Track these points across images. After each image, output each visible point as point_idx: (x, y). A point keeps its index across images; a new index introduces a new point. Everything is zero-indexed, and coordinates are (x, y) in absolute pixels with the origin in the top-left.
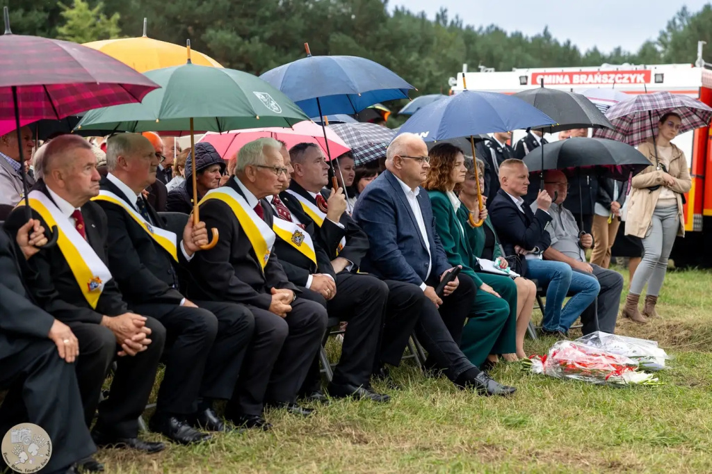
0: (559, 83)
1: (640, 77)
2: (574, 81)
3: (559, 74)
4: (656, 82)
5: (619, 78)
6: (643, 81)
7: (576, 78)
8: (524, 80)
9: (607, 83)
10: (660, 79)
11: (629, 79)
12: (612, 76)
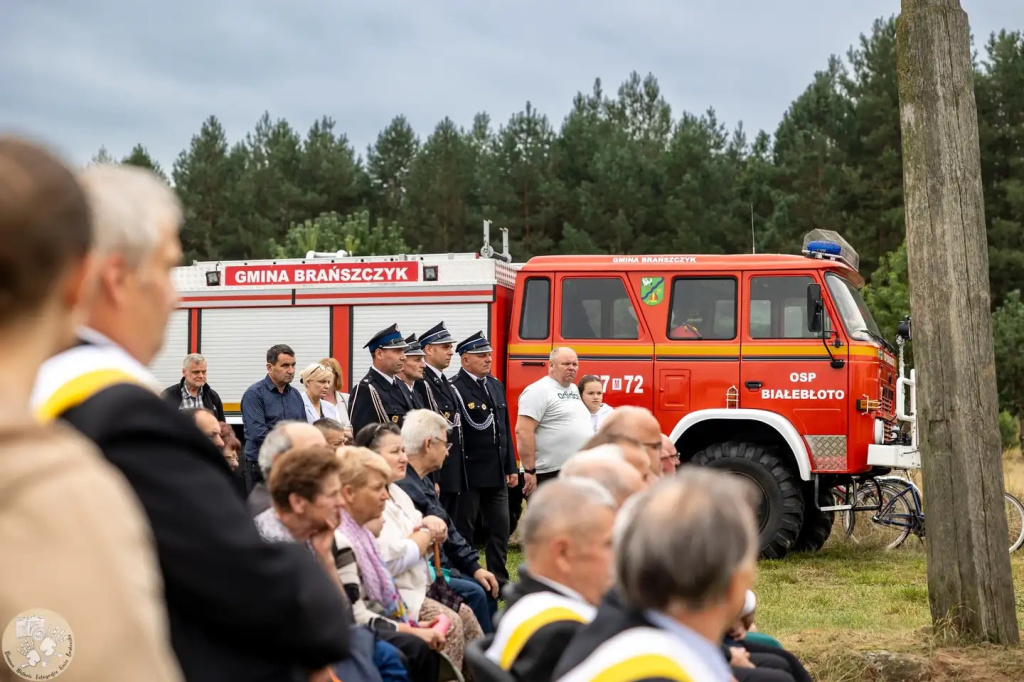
0: (272, 282)
1: (401, 273)
2: (297, 279)
3: (272, 269)
4: (425, 279)
5: (368, 274)
6: (405, 277)
7: (299, 275)
8: (213, 278)
9: (350, 281)
10: (432, 274)
11: (384, 274)
12: (358, 271)
